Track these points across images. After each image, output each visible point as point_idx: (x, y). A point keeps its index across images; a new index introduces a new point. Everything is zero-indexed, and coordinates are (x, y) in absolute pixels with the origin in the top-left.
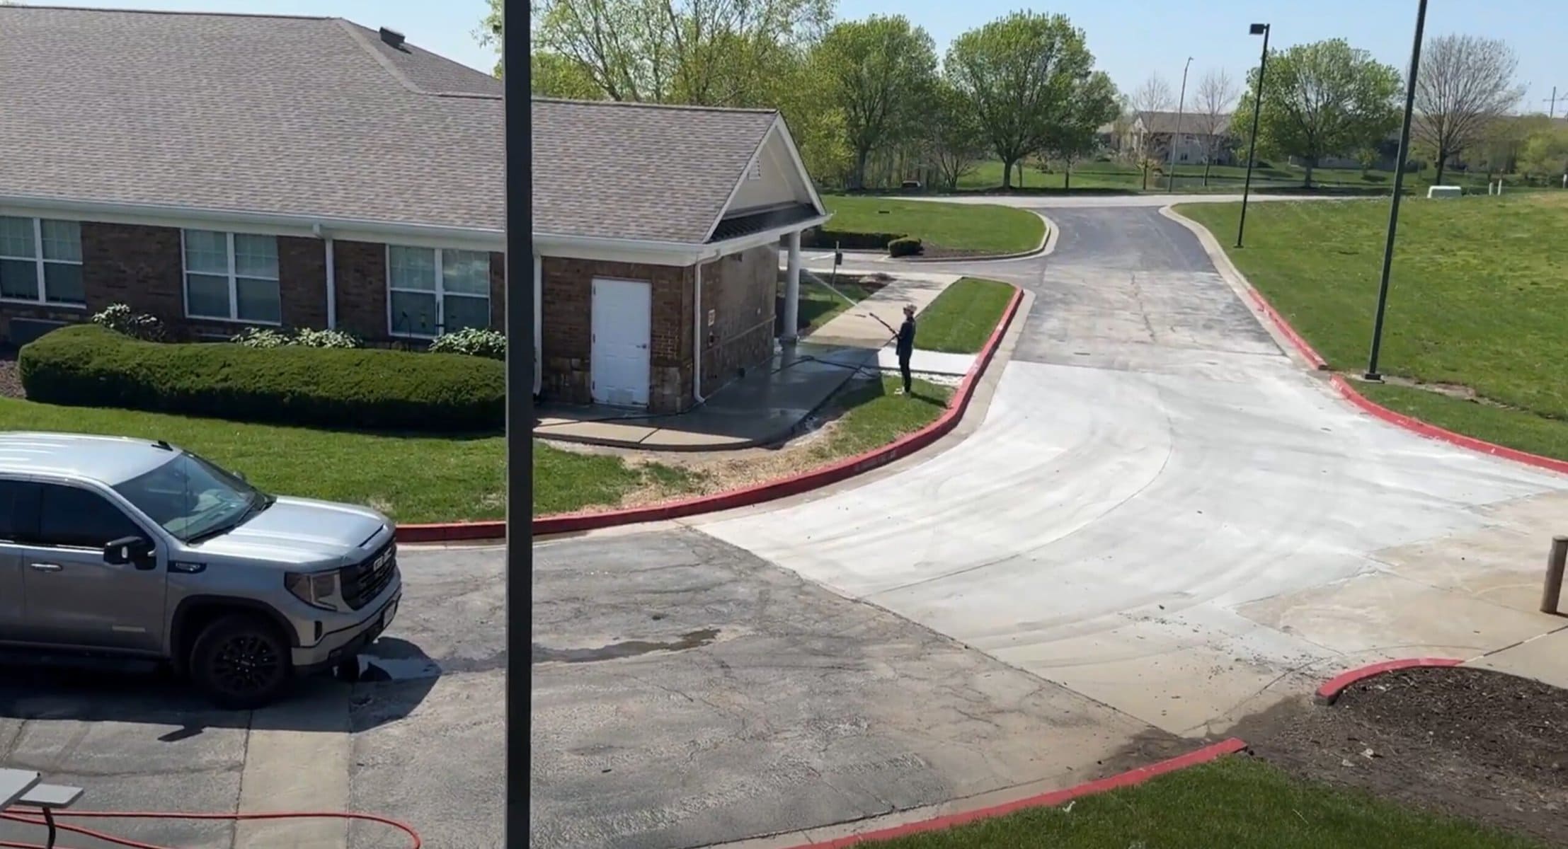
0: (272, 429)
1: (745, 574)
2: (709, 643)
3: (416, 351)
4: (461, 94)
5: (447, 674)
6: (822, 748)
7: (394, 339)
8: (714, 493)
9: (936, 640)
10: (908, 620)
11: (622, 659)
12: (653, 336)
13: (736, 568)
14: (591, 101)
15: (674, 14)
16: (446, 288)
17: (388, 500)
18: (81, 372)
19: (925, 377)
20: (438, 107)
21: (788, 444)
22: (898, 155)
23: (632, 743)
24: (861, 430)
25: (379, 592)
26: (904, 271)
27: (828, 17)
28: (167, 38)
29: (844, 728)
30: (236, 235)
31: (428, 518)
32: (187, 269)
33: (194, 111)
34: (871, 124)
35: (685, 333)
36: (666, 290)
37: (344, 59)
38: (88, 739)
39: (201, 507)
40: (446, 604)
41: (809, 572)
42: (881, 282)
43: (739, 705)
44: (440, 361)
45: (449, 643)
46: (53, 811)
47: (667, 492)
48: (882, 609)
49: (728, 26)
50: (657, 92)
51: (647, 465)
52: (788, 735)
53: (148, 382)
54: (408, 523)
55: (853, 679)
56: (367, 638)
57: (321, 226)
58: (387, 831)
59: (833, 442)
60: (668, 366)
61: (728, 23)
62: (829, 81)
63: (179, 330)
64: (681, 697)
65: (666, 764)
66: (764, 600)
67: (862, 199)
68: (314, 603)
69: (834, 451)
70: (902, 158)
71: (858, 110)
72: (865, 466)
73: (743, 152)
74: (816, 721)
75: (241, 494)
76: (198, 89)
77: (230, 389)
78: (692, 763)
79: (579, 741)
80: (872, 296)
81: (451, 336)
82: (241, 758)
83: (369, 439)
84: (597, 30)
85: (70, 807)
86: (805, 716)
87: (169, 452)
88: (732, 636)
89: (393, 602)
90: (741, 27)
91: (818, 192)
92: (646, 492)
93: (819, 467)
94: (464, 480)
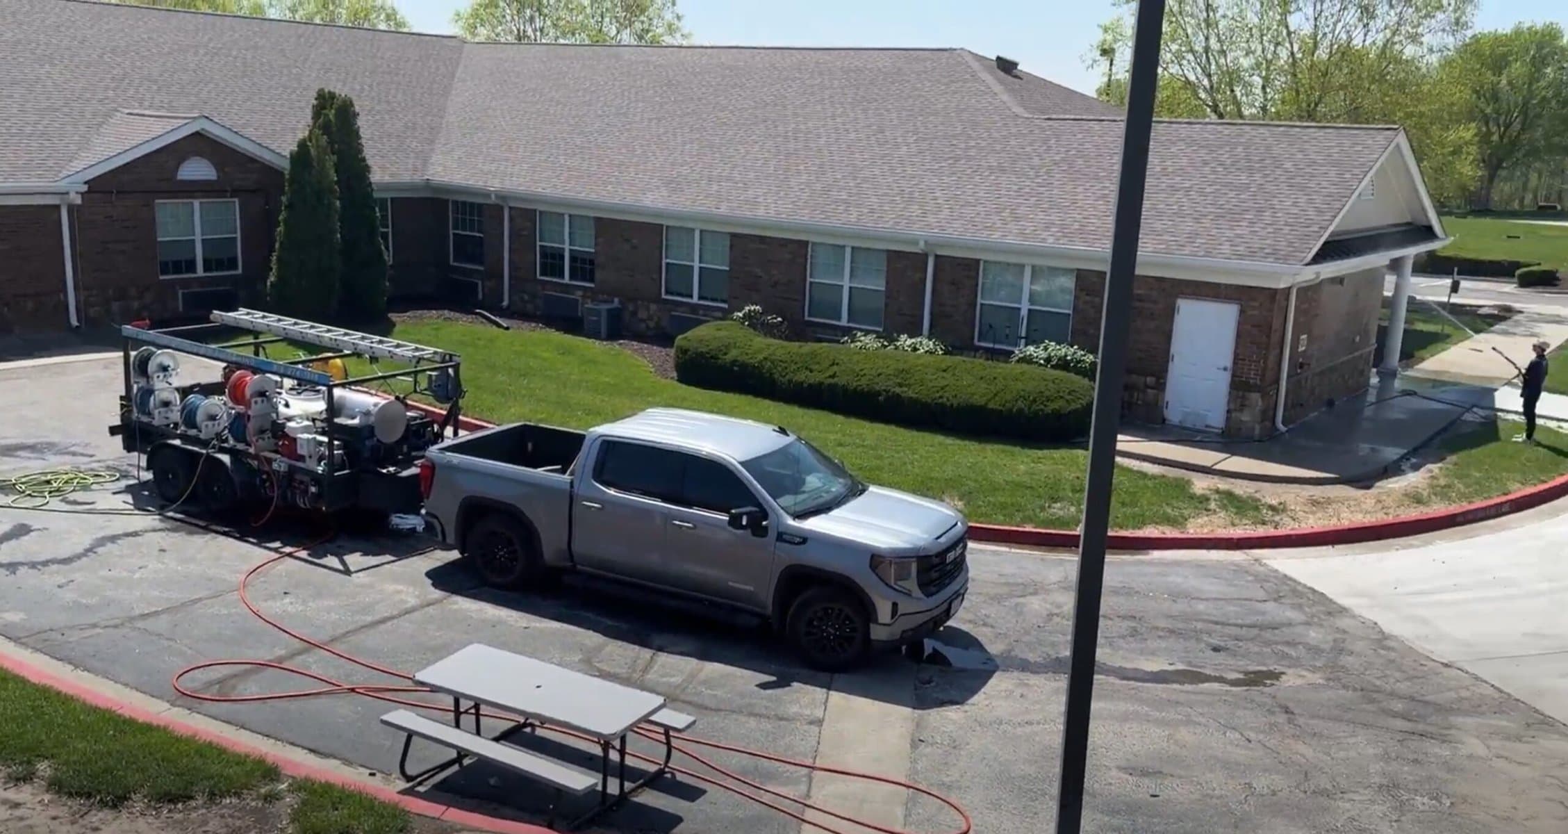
0: (867, 424)
1: (1319, 618)
2: (1273, 685)
3: (998, 360)
4: (1067, 117)
5: (1004, 671)
6: (1394, 818)
7: (978, 349)
8: (1288, 527)
9: (1542, 723)
10: (1509, 695)
11: (1175, 686)
12: (1237, 358)
13: (1307, 609)
14: (1193, 120)
15: (1292, 29)
16: (1031, 301)
17: (960, 499)
18: (720, 361)
19: (1553, 425)
20: (1043, 130)
21: (1378, 484)
22: (1536, 175)
23: (1182, 773)
24: (1468, 476)
25: (949, 584)
26: (1532, 303)
27: (1465, 26)
28: (813, 71)
29: (1421, 801)
30: (853, 248)
31: (995, 519)
32: (811, 277)
33: (829, 137)
34: (1505, 140)
35: (1272, 358)
36: (1255, 312)
37: (962, 87)
38: (702, 676)
39: (807, 487)
40: (1006, 604)
41: (1391, 624)
42: (1504, 314)
43: (1303, 756)
44: (1019, 371)
45: (1007, 641)
46: (671, 733)
47: (1237, 521)
48: (1477, 678)
49: (1350, 39)
50: (1264, 108)
51: (1217, 491)
52: (1356, 797)
53: (771, 374)
54: (977, 522)
55: (1437, 750)
56: (936, 623)
57: (926, 242)
58: (941, 808)
59: (1432, 486)
60: (1250, 391)
61: (1350, 36)
62: (1462, 95)
63: (798, 330)
64: (1237, 735)
65: (1218, 802)
66: (1339, 649)
67: (1487, 222)
68: (892, 584)
69: (1433, 497)
70: (1540, 177)
71: (1491, 124)
72: (1470, 517)
73: (1356, 171)
74: (1390, 788)
75: (841, 480)
76: (833, 117)
77: (835, 385)
78: (1246, 806)
79: (1128, 760)
80: (1492, 329)
81: (1031, 348)
82: (819, 713)
83: (949, 441)
84: (1207, 49)
85: (685, 733)
86: (1377, 780)
87: (787, 438)
88: (1299, 682)
89: (960, 595)
90: (1364, 41)
91: (1440, 214)
92: (1214, 518)
93: (1413, 513)
94: (1031, 487)
